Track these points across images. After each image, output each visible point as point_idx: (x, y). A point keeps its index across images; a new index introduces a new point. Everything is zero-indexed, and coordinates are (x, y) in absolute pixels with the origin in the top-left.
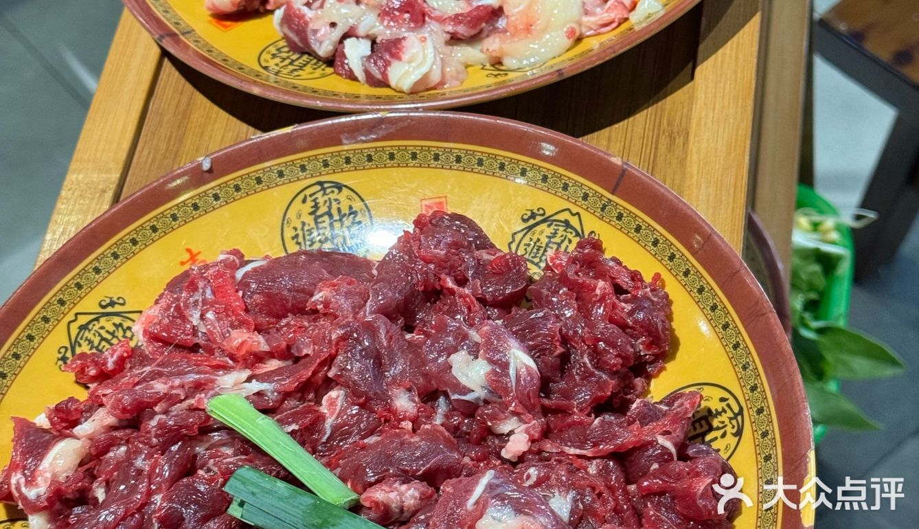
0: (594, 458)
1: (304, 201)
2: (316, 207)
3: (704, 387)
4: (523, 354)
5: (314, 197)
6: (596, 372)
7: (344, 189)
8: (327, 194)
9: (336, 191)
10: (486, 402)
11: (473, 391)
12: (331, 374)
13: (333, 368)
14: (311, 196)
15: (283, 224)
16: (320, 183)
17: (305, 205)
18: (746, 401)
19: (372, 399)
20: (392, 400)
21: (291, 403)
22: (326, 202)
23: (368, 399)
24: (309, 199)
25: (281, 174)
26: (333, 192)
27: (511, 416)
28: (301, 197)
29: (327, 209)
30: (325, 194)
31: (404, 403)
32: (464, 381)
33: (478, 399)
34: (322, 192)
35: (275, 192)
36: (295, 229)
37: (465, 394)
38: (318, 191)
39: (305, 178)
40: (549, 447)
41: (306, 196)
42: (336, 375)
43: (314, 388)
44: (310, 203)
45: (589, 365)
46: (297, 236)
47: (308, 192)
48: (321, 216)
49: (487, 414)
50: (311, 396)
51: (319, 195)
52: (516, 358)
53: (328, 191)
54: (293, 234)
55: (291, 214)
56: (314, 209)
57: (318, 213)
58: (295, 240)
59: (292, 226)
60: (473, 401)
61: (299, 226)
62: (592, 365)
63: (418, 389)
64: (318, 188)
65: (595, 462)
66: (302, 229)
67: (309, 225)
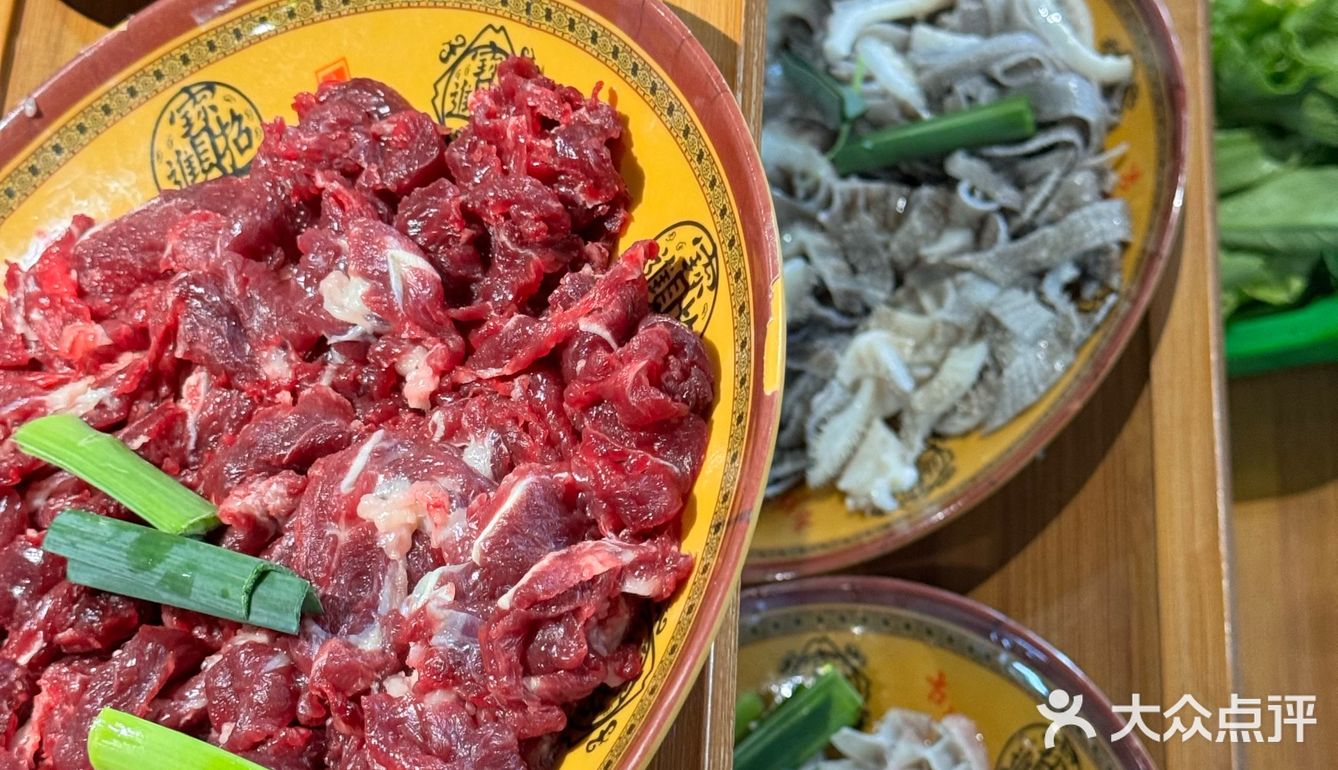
0: (515, 375)
1: (172, 121)
2: (189, 124)
3: (675, 230)
4: (406, 253)
5: (183, 112)
6: (521, 252)
7: (218, 88)
8: (199, 103)
9: (208, 93)
10: (378, 335)
11: (355, 325)
12: (179, 354)
13: (178, 343)
14: (178, 111)
15: (152, 163)
16: (186, 90)
17: (173, 127)
18: (718, 232)
19: (234, 374)
20: (260, 367)
21: (143, 407)
22: (199, 113)
23: (230, 376)
24: (177, 117)
25: (132, 92)
26: (205, 97)
27: (411, 346)
28: (167, 116)
29: (203, 124)
30: (195, 103)
31: (277, 366)
32: (338, 314)
33: (364, 334)
34: (191, 102)
35: (132, 119)
36: (169, 163)
37: (344, 332)
38: (187, 102)
39: (166, 88)
40: (464, 376)
41: (172, 114)
42: (186, 353)
43: (165, 378)
44: (180, 121)
45: (509, 244)
46: (173, 173)
47: (173, 107)
48: (198, 135)
49: (378, 353)
50: (164, 390)
51: (189, 107)
52: (397, 262)
53: (198, 97)
54: (168, 171)
55: (160, 145)
56: (187, 128)
57: (194, 132)
58: (173, 180)
59: (165, 160)
60: (360, 339)
61: (173, 159)
62: (512, 242)
63: (293, 344)
64: (184, 96)
65: (516, 381)
66: (179, 162)
67: (186, 152)
